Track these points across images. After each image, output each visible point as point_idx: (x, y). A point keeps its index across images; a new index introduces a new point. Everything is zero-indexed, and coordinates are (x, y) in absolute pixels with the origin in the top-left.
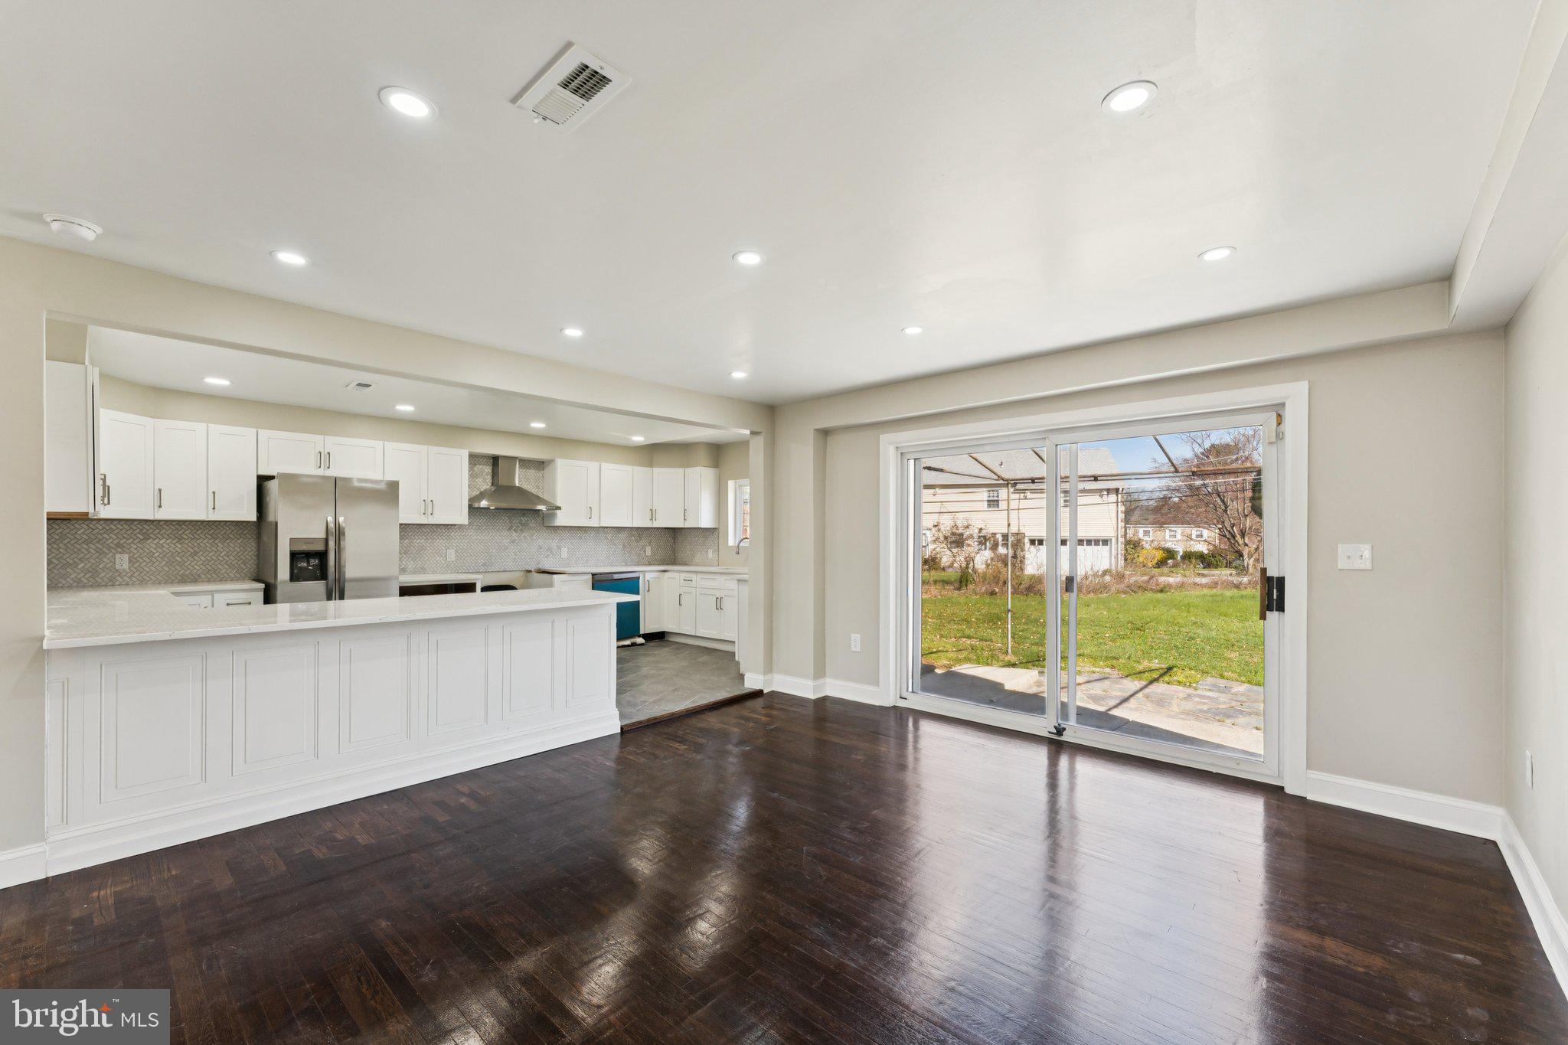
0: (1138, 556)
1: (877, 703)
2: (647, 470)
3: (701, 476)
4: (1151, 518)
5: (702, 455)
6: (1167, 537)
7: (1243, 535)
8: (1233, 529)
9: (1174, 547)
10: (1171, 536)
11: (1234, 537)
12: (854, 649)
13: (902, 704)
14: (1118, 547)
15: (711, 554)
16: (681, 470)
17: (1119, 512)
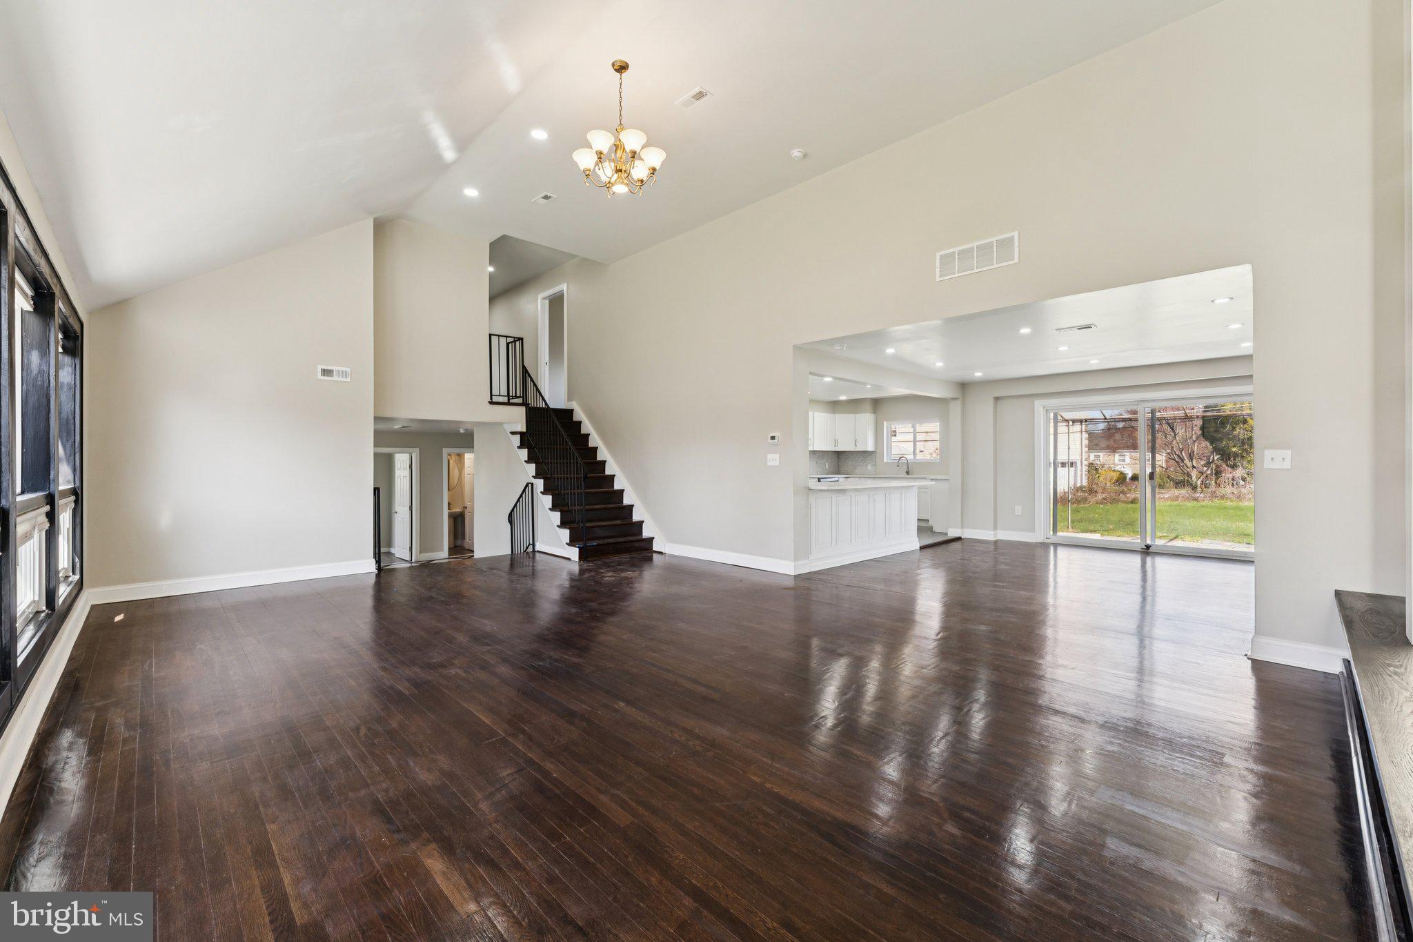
0: (1099, 477)
1: (1034, 541)
2: (832, 415)
3: (866, 419)
4: (1104, 443)
5: (868, 406)
6: (1117, 462)
7: (1191, 458)
8: (1181, 453)
9: (1123, 470)
10: (1120, 460)
11: (1183, 460)
12: (1017, 513)
13: (1047, 541)
14: (1082, 470)
15: (869, 467)
16: (852, 416)
17: (1083, 439)
